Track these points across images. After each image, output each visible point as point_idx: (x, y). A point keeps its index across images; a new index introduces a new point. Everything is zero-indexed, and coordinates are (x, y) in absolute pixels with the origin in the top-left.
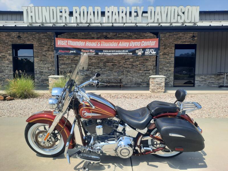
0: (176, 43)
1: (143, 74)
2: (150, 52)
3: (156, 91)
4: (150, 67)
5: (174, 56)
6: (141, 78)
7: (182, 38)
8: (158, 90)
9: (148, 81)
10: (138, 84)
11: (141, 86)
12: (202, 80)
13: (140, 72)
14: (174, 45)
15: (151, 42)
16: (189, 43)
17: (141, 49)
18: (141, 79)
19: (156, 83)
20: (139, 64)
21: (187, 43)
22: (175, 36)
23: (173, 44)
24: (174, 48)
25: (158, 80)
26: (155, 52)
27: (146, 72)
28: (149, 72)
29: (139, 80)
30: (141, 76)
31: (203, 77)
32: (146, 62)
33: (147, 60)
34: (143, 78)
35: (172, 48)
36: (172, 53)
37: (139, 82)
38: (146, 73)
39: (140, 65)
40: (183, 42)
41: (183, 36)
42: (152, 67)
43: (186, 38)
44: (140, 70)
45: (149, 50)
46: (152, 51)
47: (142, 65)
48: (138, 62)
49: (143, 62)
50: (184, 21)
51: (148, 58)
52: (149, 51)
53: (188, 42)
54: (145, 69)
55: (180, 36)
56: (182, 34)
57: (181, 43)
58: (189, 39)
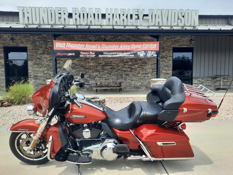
0: (174, 46)
1: (142, 78)
4: (149, 70)
5: (172, 59)
6: (140, 81)
9: (147, 84)
10: (137, 87)
11: (140, 89)
12: (200, 82)
13: (139, 75)
14: (172, 48)
15: (152, 45)
16: (186, 47)
17: (143, 51)
18: (140, 82)
20: (138, 67)
21: (184, 46)
22: (172, 39)
23: (170, 47)
24: (172, 51)
27: (145, 75)
28: (148, 75)
29: (138, 84)
30: (140, 80)
31: (200, 79)
32: (144, 66)
33: (146, 63)
34: (142, 81)
35: (170, 51)
36: (170, 56)
37: (139, 85)
38: (144, 77)
39: (139, 69)
40: (180, 45)
41: (181, 40)
42: (151, 70)
43: (183, 41)
44: (139, 73)
45: (151, 52)
47: (141, 69)
48: (137, 65)
49: (142, 65)
50: (184, 24)
51: (147, 61)
53: (185, 45)
54: (144, 73)
55: (178, 40)
56: (180, 37)
57: (179, 47)
58: (186, 42)
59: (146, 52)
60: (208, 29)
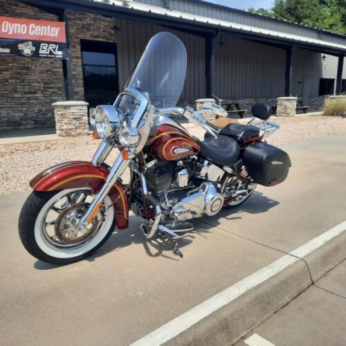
0: (81, 36)
1: (22, 101)
2: (50, 51)
3: (75, 133)
4: (37, 84)
5: (81, 63)
6: (20, 109)
7: (92, 28)
8: (78, 131)
9: (35, 115)
10: (14, 123)
11: (21, 127)
13: (16, 95)
14: (79, 40)
15: (49, 27)
16: (104, 40)
17: (30, 43)
18: (21, 111)
19: (71, 117)
20: (12, 78)
21: (100, 40)
22: (78, 22)
23: (76, 38)
24: (79, 47)
25: (75, 111)
26: (61, 53)
27: (29, 96)
28: (36, 95)
29: (17, 115)
30: (19, 106)
32: (26, 74)
33: (28, 68)
34: (25, 109)
35: (75, 47)
36: (77, 58)
37: (17, 118)
38: (29, 99)
39: (14, 80)
40: (94, 37)
41: (93, 25)
42: (42, 85)
43: (98, 29)
44: (15, 91)
45: (47, 45)
47: (18, 81)
48: (8, 73)
49: (19, 73)
51: (30, 65)
52: (48, 48)
53: (103, 38)
54: (27, 90)
55: (88, 24)
56: (91, 20)
57: (91, 39)
58: (103, 31)
59: (37, 44)
60: (148, 10)
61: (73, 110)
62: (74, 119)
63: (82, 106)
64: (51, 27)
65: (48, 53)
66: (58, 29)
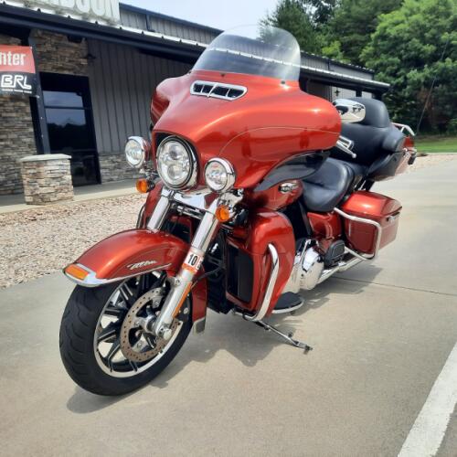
2: (17, 83)
3: (55, 199)
8: (60, 195)
12: (113, 165)
16: (71, 73)
19: (49, 176)
21: (66, 72)
25: (53, 168)
26: (30, 87)
31: (114, 158)
40: (57, 69)
41: (55, 53)
43: (63, 58)
45: (11, 76)
46: (22, 82)
52: (13, 80)
53: (69, 70)
55: (48, 52)
56: (52, 46)
57: (54, 71)
58: (70, 61)
61: (51, 167)
62: (53, 178)
63: (62, 160)
64: (13, 53)
65: (14, 86)
66: (23, 55)
